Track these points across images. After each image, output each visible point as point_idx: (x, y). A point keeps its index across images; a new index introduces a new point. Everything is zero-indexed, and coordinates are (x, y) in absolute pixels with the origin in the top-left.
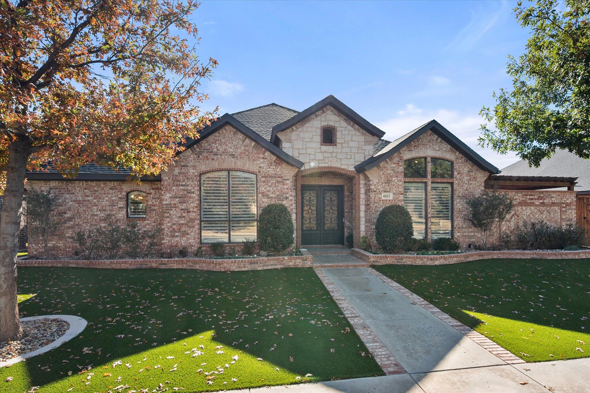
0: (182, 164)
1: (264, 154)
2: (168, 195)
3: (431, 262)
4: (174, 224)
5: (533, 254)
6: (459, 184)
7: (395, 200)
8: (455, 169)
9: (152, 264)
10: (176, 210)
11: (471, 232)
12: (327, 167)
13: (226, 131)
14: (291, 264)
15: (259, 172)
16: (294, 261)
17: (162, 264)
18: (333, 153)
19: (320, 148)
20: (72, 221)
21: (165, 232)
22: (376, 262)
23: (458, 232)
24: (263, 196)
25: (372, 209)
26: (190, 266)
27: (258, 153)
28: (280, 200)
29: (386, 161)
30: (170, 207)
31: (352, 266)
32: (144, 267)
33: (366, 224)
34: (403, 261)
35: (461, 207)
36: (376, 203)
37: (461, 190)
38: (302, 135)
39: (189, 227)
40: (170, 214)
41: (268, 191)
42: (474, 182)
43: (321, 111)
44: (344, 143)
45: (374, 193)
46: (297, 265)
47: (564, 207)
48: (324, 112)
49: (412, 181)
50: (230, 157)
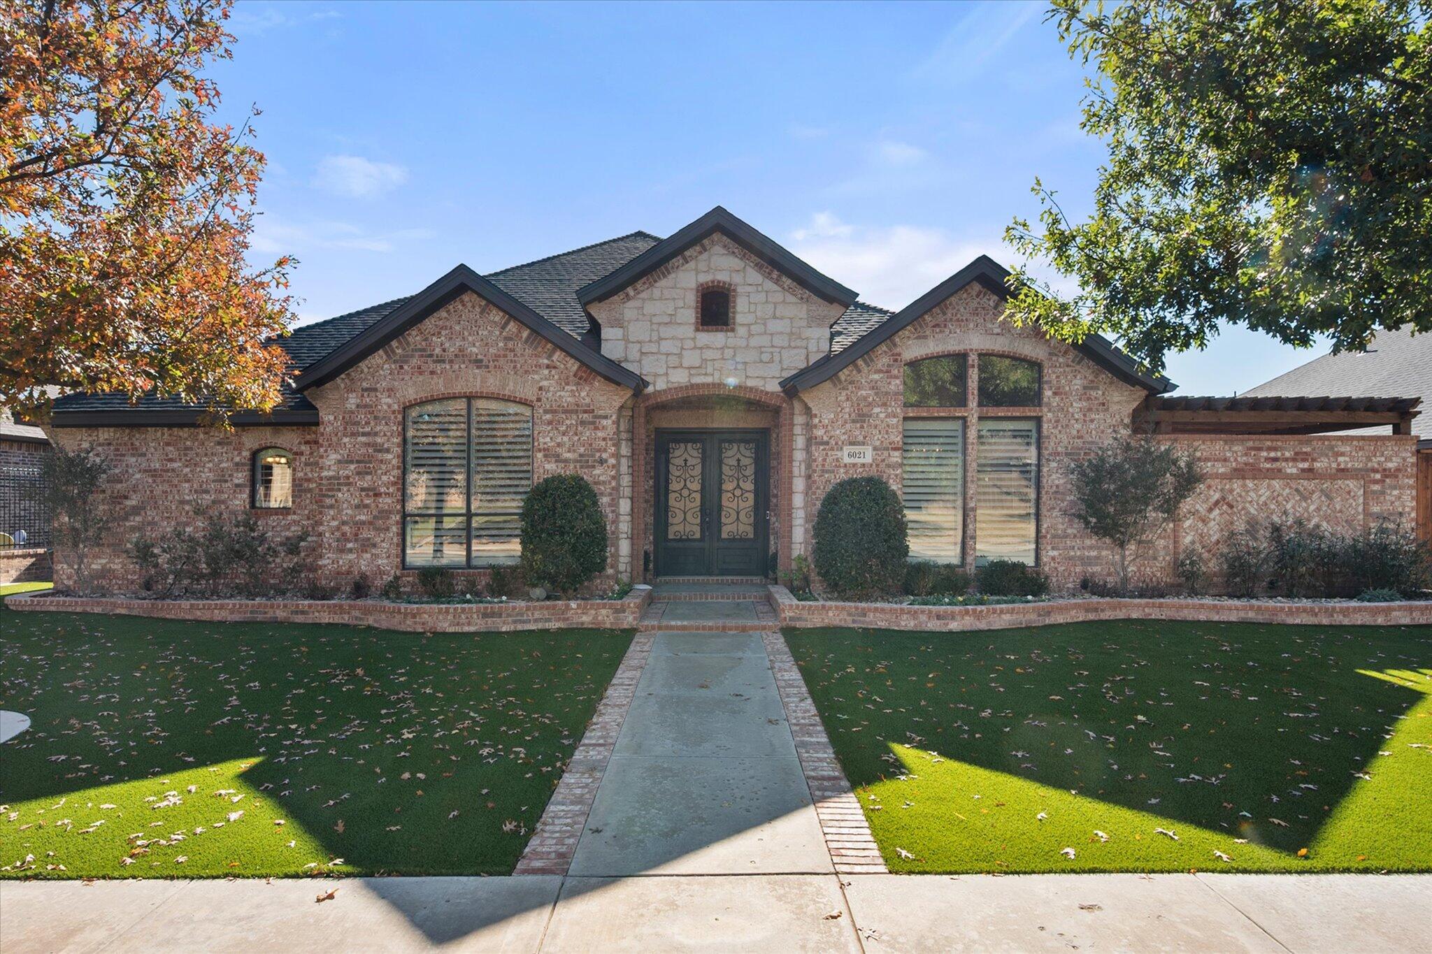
0: (365, 385)
1: (549, 357)
2: (334, 457)
3: (938, 623)
4: (344, 523)
5: (1244, 609)
6: (1057, 421)
7: (877, 465)
8: (1047, 382)
9: (278, 611)
10: (348, 491)
11: (1091, 548)
12: (708, 385)
13: (463, 305)
14: (585, 618)
15: (539, 400)
16: (593, 612)
17: (297, 613)
18: (726, 351)
19: (694, 339)
20: (139, 514)
21: (325, 540)
22: (799, 619)
23: (1053, 549)
24: (545, 456)
25: (818, 488)
26: (356, 618)
27: (536, 355)
28: (588, 467)
29: (856, 366)
30: (337, 483)
31: (737, 628)
32: (260, 617)
33: (807, 526)
34: (867, 619)
35: (1062, 481)
36: (828, 472)
37: (1064, 437)
38: (649, 308)
39: (378, 529)
40: (336, 501)
41: (559, 445)
43: (698, 248)
44: (756, 323)
45: (822, 447)
46: (599, 623)
47: (1376, 482)
48: (705, 250)
49: (925, 414)
50: (471, 366)
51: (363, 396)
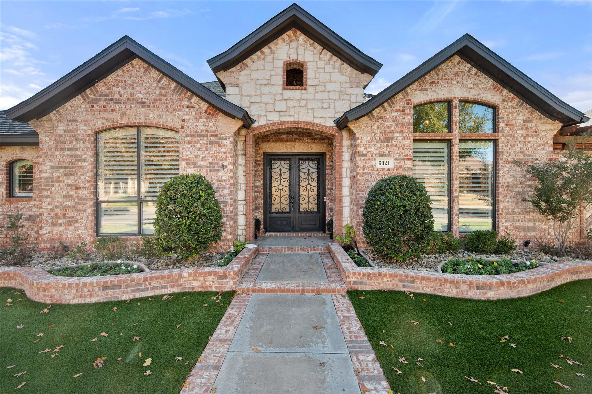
0: (69, 118)
1: (189, 100)
2: (49, 164)
3: (478, 292)
4: (56, 207)
6: (508, 142)
7: (397, 170)
8: (501, 118)
10: (59, 186)
11: (529, 221)
12: (291, 122)
13: (133, 67)
14: (194, 285)
15: (182, 128)
16: (201, 278)
18: (302, 101)
19: (282, 94)
21: (44, 218)
22: (361, 283)
23: (506, 221)
24: (187, 164)
25: (360, 184)
27: (180, 100)
28: (214, 171)
29: (383, 107)
30: (51, 181)
33: (352, 207)
34: (415, 285)
35: (511, 180)
36: (366, 173)
37: (512, 152)
38: (255, 75)
39: (78, 211)
40: (51, 192)
41: (196, 156)
42: (535, 138)
44: (319, 85)
45: (362, 158)
46: (207, 287)
49: (427, 138)
50: (138, 106)
51: (68, 125)
